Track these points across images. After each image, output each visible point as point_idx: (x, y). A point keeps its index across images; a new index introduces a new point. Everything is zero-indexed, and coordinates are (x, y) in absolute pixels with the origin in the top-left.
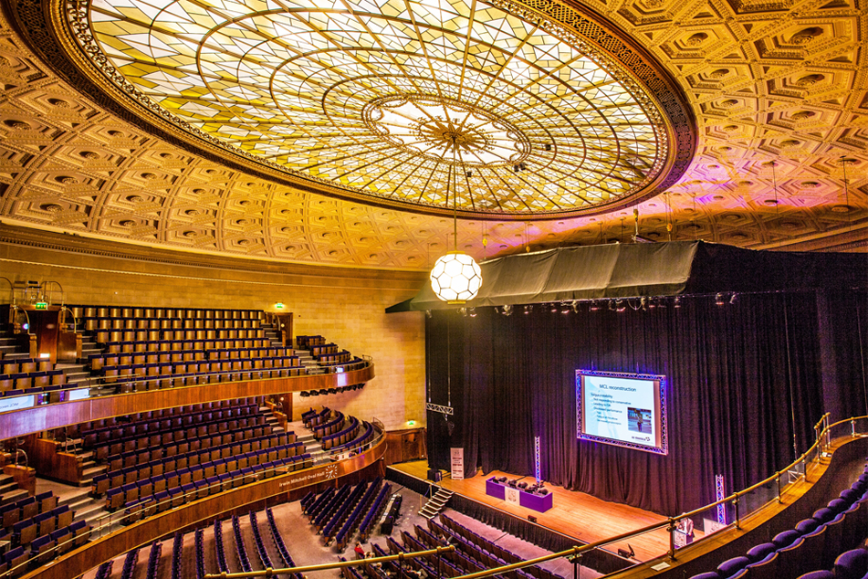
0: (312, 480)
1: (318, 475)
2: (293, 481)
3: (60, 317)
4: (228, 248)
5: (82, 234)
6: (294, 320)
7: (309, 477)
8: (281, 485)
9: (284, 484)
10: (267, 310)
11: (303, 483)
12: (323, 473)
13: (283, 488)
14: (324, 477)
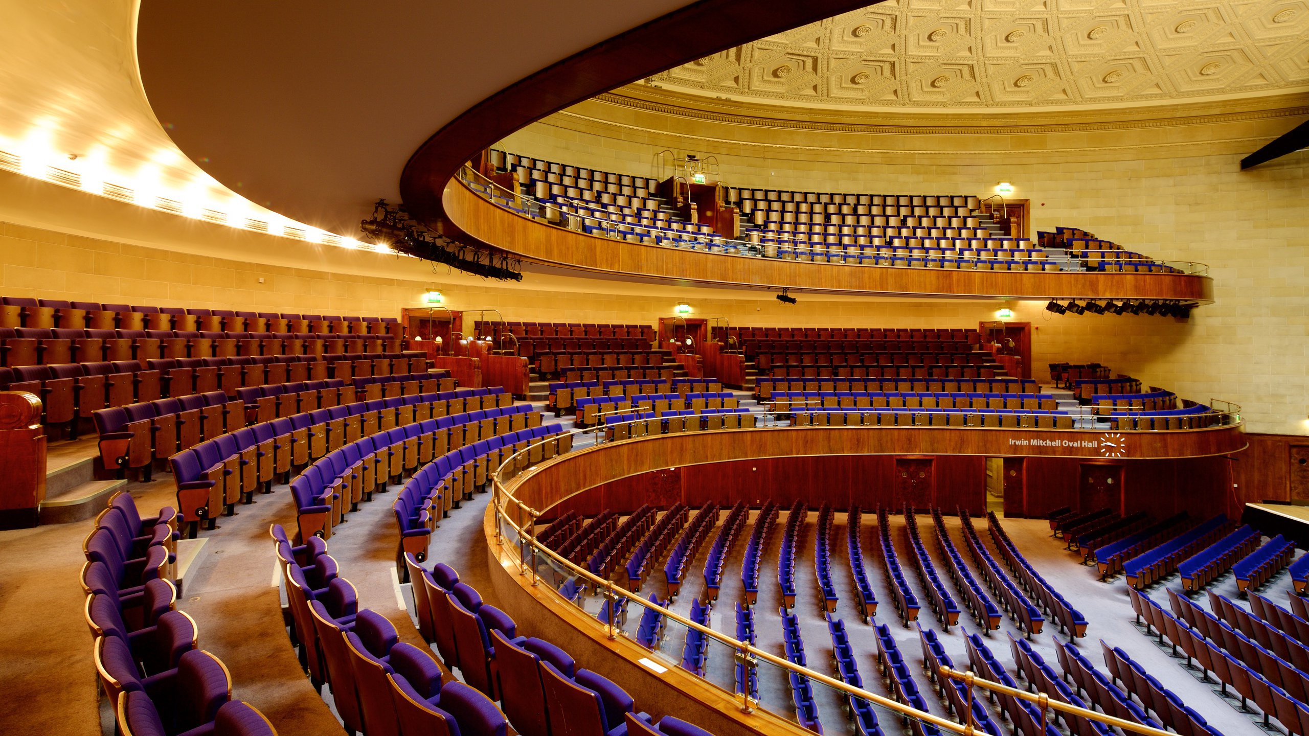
0: (1071, 450)
1: (1085, 444)
2: (1034, 442)
3: (717, 194)
4: (916, 97)
5: (735, 98)
6: (1031, 211)
7: (1066, 443)
8: (1011, 442)
9: (1018, 443)
10: (982, 196)
11: (1054, 450)
12: (1094, 444)
13: (1016, 448)
14: (1097, 451)
